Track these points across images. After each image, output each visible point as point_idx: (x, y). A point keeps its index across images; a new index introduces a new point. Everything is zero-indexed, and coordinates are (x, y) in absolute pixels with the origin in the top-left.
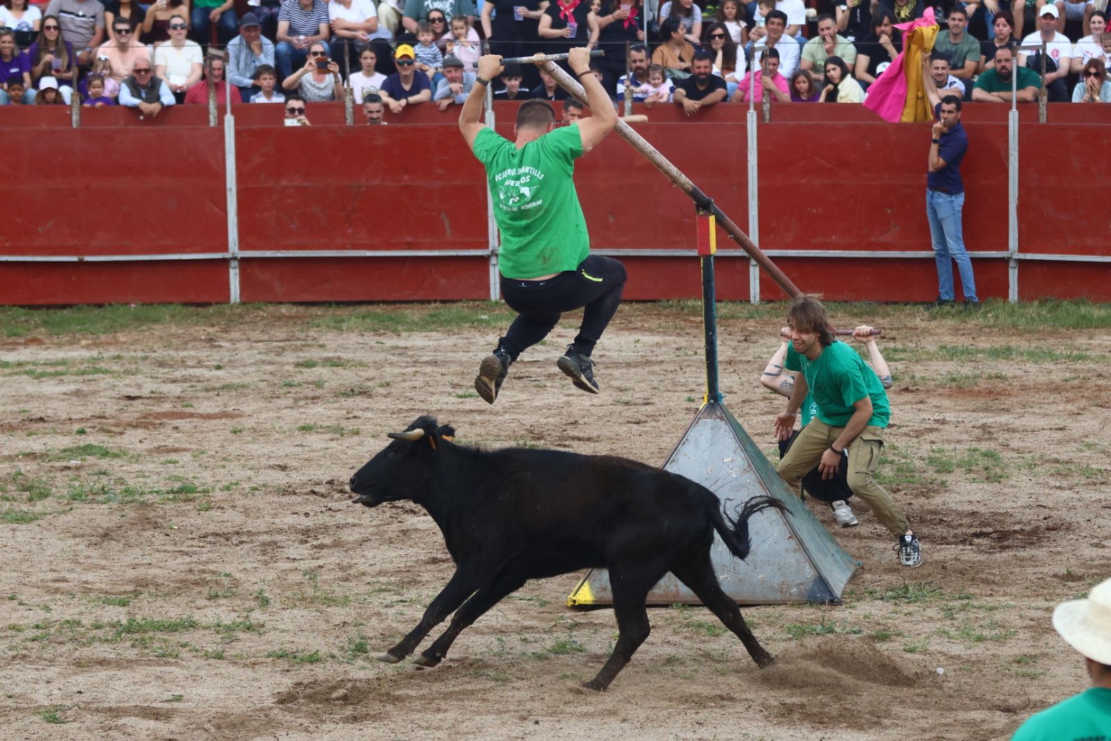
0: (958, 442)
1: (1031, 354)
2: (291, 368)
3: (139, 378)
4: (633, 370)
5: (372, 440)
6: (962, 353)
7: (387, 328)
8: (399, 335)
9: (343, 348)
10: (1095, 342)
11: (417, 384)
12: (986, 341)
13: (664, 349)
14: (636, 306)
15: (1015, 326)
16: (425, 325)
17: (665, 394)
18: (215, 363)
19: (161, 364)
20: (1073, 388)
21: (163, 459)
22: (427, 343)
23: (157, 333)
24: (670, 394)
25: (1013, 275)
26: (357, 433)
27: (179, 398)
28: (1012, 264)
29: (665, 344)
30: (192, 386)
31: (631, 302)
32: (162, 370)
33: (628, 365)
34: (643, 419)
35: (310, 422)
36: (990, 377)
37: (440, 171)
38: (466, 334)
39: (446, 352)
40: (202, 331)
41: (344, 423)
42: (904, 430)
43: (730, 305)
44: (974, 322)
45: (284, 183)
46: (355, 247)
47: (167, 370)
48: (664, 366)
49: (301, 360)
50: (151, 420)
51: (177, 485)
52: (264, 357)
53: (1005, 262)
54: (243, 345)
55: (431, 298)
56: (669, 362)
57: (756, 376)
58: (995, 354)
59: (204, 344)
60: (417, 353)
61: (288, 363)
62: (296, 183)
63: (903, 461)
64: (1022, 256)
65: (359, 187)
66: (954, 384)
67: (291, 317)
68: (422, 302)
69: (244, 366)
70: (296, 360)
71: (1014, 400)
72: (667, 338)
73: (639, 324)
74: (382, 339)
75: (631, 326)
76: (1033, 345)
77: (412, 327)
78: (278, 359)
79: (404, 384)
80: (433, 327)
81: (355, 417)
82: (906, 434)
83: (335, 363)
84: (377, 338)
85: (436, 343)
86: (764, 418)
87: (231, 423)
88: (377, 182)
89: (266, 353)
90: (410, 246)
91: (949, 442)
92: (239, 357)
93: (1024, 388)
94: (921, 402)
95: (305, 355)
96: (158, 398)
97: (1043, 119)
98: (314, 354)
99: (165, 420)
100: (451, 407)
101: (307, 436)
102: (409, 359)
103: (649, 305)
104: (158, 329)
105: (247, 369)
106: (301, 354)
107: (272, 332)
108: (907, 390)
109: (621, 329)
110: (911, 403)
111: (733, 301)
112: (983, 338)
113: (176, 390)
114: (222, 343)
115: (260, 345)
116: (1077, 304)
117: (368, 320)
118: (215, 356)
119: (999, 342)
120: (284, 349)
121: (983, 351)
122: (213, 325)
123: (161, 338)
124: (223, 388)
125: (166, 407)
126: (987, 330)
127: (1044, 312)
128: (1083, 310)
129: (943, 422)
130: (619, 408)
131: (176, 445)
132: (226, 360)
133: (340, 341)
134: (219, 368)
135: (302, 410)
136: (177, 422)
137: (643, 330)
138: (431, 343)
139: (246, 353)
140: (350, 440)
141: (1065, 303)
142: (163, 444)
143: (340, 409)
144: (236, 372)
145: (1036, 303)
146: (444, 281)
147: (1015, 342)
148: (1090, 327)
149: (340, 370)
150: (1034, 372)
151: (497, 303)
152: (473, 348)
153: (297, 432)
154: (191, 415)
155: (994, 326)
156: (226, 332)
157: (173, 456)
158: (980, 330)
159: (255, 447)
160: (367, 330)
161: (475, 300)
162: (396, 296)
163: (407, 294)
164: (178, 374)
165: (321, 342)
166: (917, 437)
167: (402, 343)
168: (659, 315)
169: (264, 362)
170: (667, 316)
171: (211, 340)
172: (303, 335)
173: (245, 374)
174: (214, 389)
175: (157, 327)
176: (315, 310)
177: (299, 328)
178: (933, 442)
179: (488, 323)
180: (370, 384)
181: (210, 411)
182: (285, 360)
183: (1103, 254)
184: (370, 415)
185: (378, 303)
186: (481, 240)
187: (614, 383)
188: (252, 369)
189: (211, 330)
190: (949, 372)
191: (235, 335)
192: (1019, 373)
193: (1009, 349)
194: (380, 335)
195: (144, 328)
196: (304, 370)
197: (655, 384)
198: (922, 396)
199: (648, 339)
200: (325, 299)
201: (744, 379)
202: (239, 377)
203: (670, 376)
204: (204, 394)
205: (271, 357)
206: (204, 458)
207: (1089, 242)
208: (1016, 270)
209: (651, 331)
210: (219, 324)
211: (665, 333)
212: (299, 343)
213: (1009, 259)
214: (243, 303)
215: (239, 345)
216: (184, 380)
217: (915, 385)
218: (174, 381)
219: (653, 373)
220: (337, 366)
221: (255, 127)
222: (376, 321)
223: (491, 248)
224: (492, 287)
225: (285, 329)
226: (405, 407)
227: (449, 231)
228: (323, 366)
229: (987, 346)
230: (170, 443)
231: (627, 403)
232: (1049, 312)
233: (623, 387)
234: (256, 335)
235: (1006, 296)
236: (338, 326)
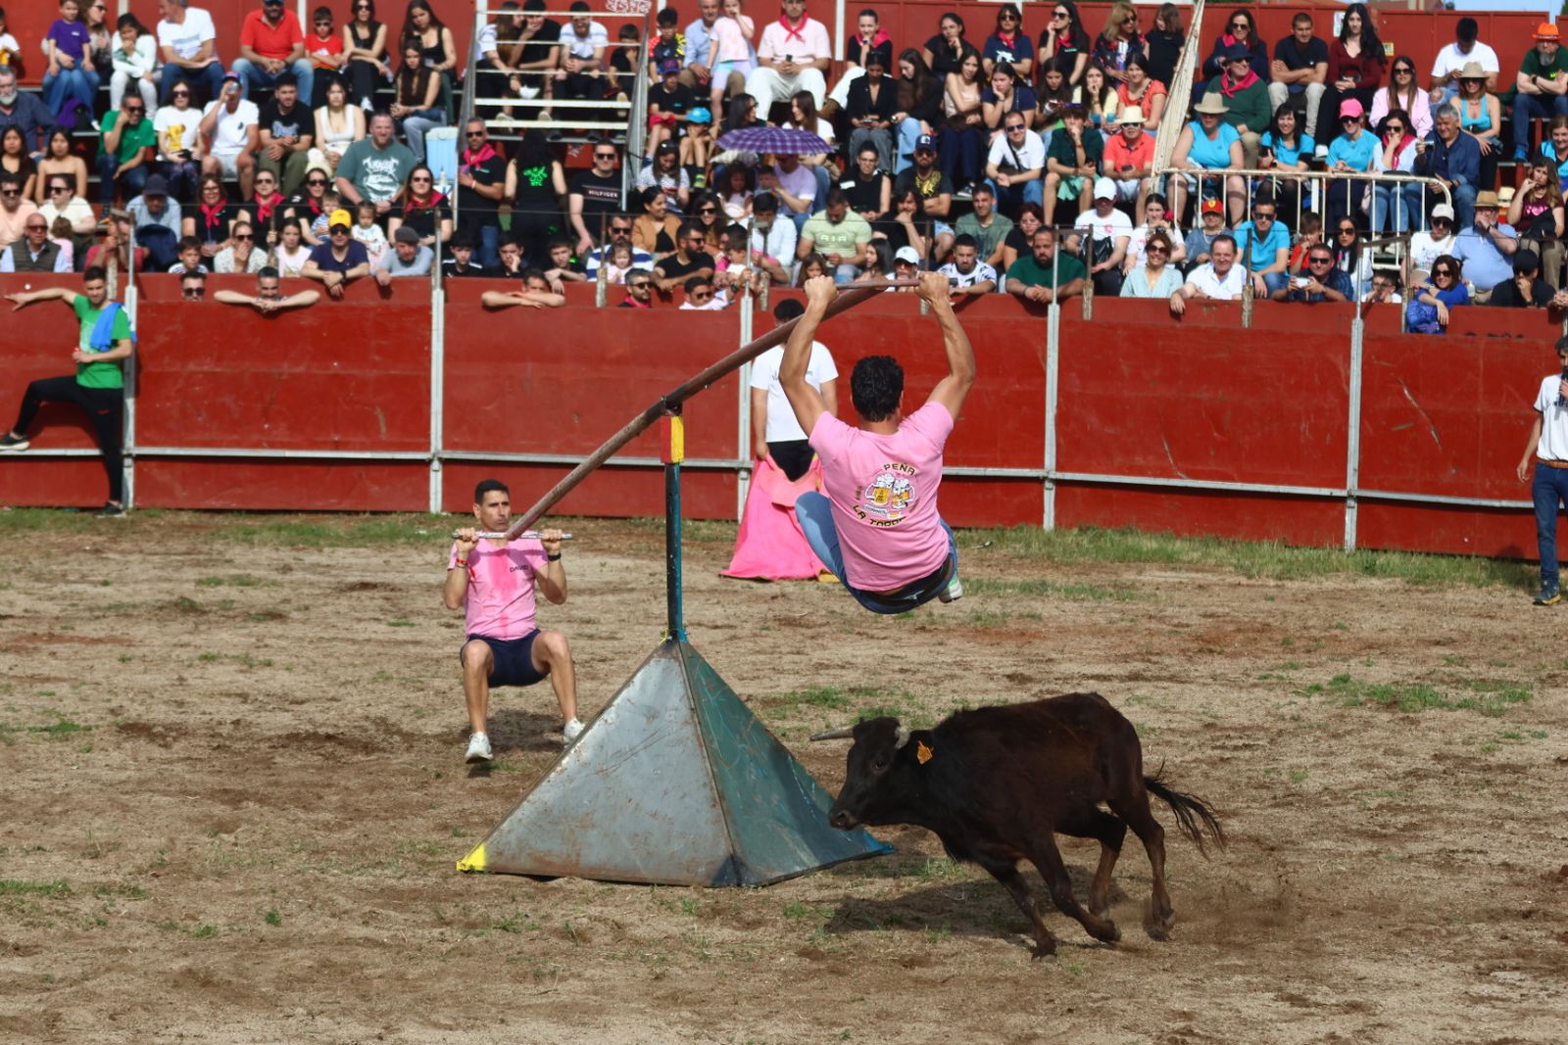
0: (985, 691)
1: (1069, 591)
2: (191, 586)
3: (11, 595)
4: (597, 599)
5: (286, 674)
6: (988, 586)
7: (306, 542)
8: (320, 551)
9: (254, 564)
10: (1146, 577)
11: (342, 610)
12: (1015, 575)
13: (634, 575)
14: (601, 523)
15: (1050, 557)
16: (351, 540)
17: (637, 628)
18: (101, 578)
19: (38, 578)
20: (1119, 631)
21: (35, 690)
22: (353, 560)
23: (34, 542)
24: (641, 627)
25: (1049, 496)
26: (269, 664)
27: (57, 618)
28: (1048, 485)
29: (637, 568)
30: (73, 605)
31: (597, 518)
32: (38, 585)
33: (592, 592)
34: (610, 656)
35: (214, 651)
36: (1021, 616)
37: (377, 358)
38: (400, 552)
39: (376, 572)
40: (88, 540)
41: (253, 653)
42: (919, 676)
43: (714, 525)
44: (1003, 552)
45: (192, 367)
46: (272, 445)
47: (44, 585)
48: (635, 595)
49: (203, 577)
50: (24, 643)
51: (55, 722)
52: (159, 573)
53: (1040, 481)
54: (136, 557)
55: (360, 508)
56: (641, 590)
57: (744, 608)
58: (1027, 589)
59: (88, 556)
60: (342, 572)
61: (187, 581)
62: (206, 368)
63: (920, 713)
64: (1060, 476)
65: (281, 374)
66: (979, 623)
67: (193, 526)
68: (349, 513)
69: (136, 582)
70: (197, 577)
71: (1050, 644)
72: (638, 562)
73: (606, 545)
74: (301, 555)
75: (597, 546)
76: (1072, 580)
77: (337, 542)
78: (176, 575)
79: (325, 609)
80: (361, 542)
81: (266, 646)
82: (922, 682)
83: (244, 582)
84: (294, 554)
85: (364, 561)
86: (753, 658)
87: (119, 650)
88: (300, 369)
89: (162, 568)
90: (337, 446)
91: (973, 691)
92: (130, 571)
93: (1062, 630)
94: (941, 644)
95: (211, 572)
96: (32, 616)
97: (1087, 315)
98: (222, 572)
99: (39, 644)
100: (381, 637)
101: (209, 666)
102: (332, 579)
103: (618, 522)
104: (34, 537)
105: (139, 587)
106: (204, 570)
107: (170, 543)
108: (923, 629)
109: (584, 550)
110: (928, 644)
111: (718, 521)
112: (1013, 571)
113: (52, 609)
114: (111, 555)
115: (156, 559)
116: (1123, 534)
117: (284, 533)
118: (101, 570)
119: (1033, 576)
120: (183, 562)
121: (1013, 586)
122: (100, 534)
123: (38, 547)
124: (109, 608)
125: (42, 629)
126: (1017, 561)
127: (1085, 542)
128: (1130, 540)
129: (967, 667)
130: (582, 643)
131: (53, 674)
132: (114, 575)
133: (252, 557)
134: (105, 584)
135: (204, 636)
136: (54, 647)
137: (610, 551)
138: (358, 561)
139: (136, 567)
140: (261, 673)
141: (1109, 531)
142: (37, 672)
143: (249, 635)
144: (127, 589)
145: (1075, 531)
146: (376, 488)
147: (1051, 576)
148: (1139, 560)
149: (250, 591)
150: (1072, 612)
151: (438, 516)
152: (409, 568)
153: (197, 662)
154: (71, 639)
155: (1026, 557)
156: (116, 542)
157: (49, 687)
158: (1010, 561)
159: (148, 677)
160: (282, 543)
161: (411, 512)
162: (319, 505)
163: (333, 503)
164: (56, 590)
165: (228, 557)
166: (936, 684)
167: (324, 560)
168: (630, 534)
169: (160, 579)
170: (640, 536)
171: (97, 551)
172: (206, 548)
173: (136, 592)
174: (99, 608)
175: (36, 534)
176: (219, 519)
177: (201, 539)
178: (954, 691)
179: (427, 539)
180: (287, 607)
181: (94, 635)
182: (185, 576)
183: (1155, 475)
184: (283, 643)
185: (296, 512)
186: (422, 440)
187: (574, 612)
188: (145, 586)
189: (97, 539)
190: (973, 610)
191: (126, 546)
192: (1056, 612)
193: (1044, 584)
194: (298, 550)
195: (18, 535)
196: (205, 588)
197: (624, 616)
198: (941, 637)
199: (614, 561)
200: (234, 506)
201: (730, 612)
202: (129, 595)
203: (642, 606)
204: (87, 614)
205: (169, 573)
206: (86, 690)
207: (1139, 460)
208: (1053, 493)
209: (618, 552)
210: (108, 532)
211: (636, 556)
212: (201, 557)
213: (1045, 479)
214: (137, 509)
215: (131, 558)
216: (64, 596)
217: (933, 623)
218: (52, 599)
219: (622, 603)
220: (248, 584)
221: (161, 301)
222: (294, 533)
223: (433, 450)
224: (432, 496)
225: (185, 540)
226: (326, 636)
227: (384, 429)
228: (230, 585)
229: (1018, 579)
230: (46, 671)
231: (591, 637)
232: (1090, 542)
233: (586, 617)
234: (151, 546)
235: (1040, 521)
236: (247, 538)
